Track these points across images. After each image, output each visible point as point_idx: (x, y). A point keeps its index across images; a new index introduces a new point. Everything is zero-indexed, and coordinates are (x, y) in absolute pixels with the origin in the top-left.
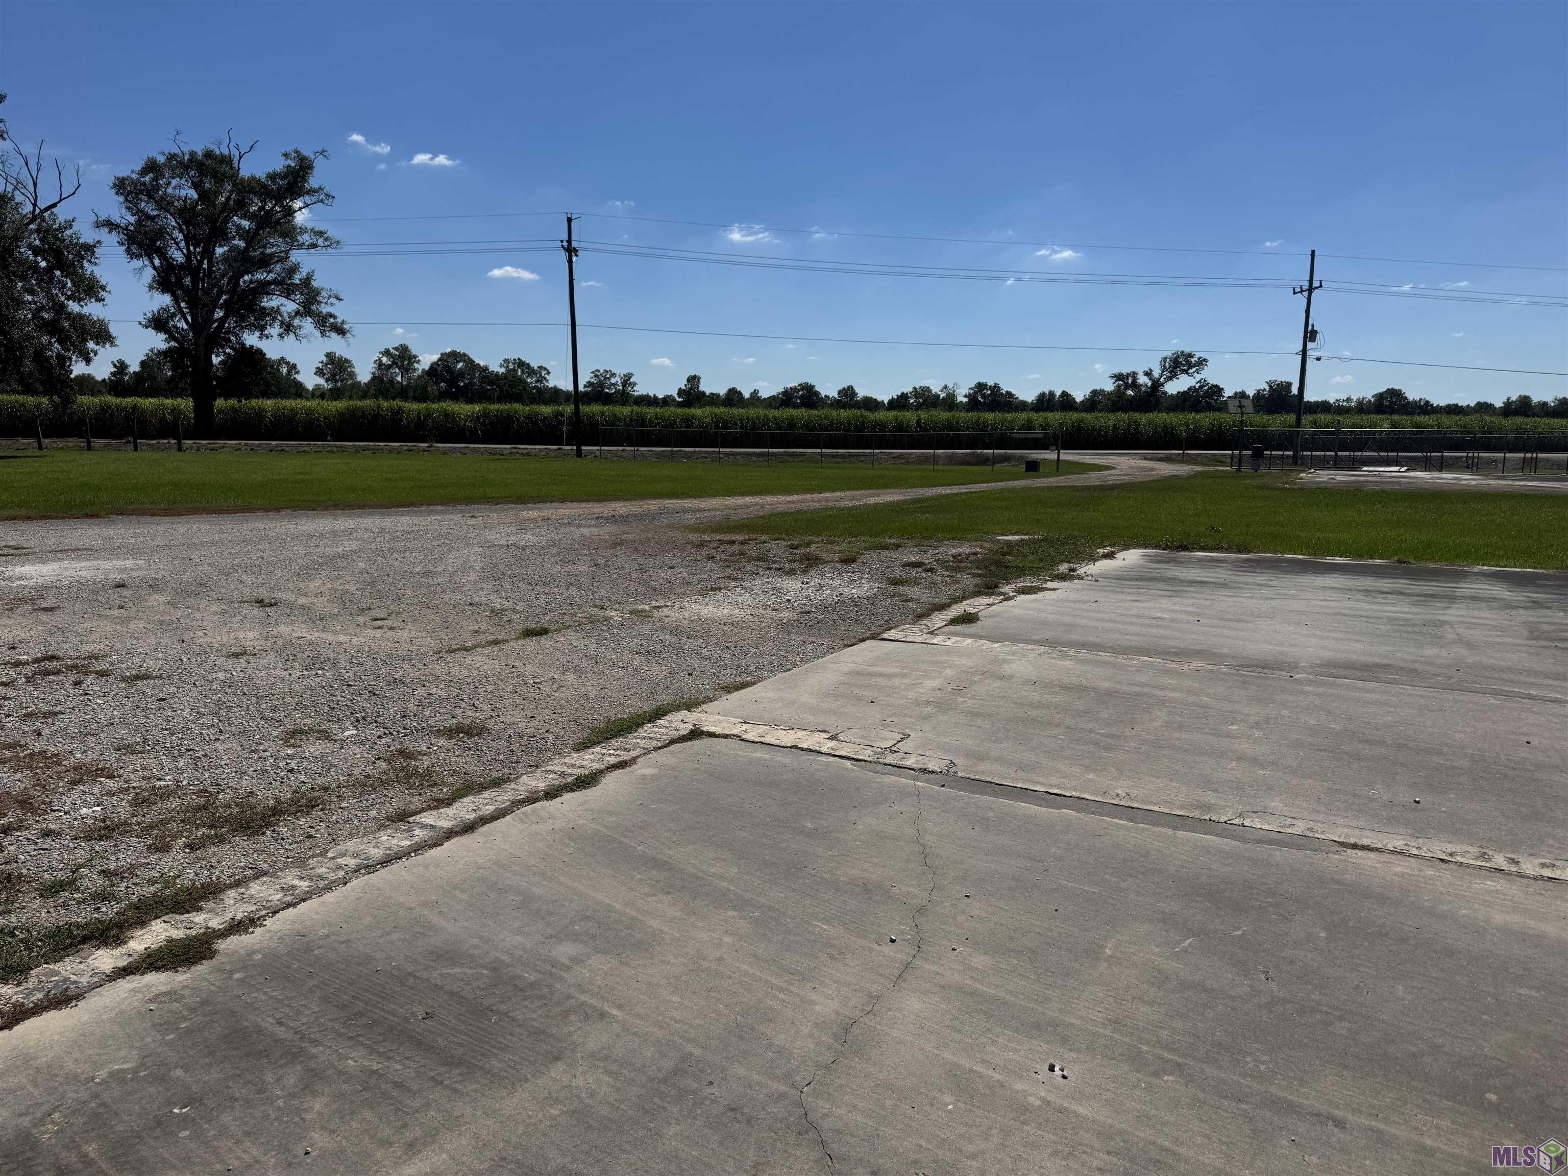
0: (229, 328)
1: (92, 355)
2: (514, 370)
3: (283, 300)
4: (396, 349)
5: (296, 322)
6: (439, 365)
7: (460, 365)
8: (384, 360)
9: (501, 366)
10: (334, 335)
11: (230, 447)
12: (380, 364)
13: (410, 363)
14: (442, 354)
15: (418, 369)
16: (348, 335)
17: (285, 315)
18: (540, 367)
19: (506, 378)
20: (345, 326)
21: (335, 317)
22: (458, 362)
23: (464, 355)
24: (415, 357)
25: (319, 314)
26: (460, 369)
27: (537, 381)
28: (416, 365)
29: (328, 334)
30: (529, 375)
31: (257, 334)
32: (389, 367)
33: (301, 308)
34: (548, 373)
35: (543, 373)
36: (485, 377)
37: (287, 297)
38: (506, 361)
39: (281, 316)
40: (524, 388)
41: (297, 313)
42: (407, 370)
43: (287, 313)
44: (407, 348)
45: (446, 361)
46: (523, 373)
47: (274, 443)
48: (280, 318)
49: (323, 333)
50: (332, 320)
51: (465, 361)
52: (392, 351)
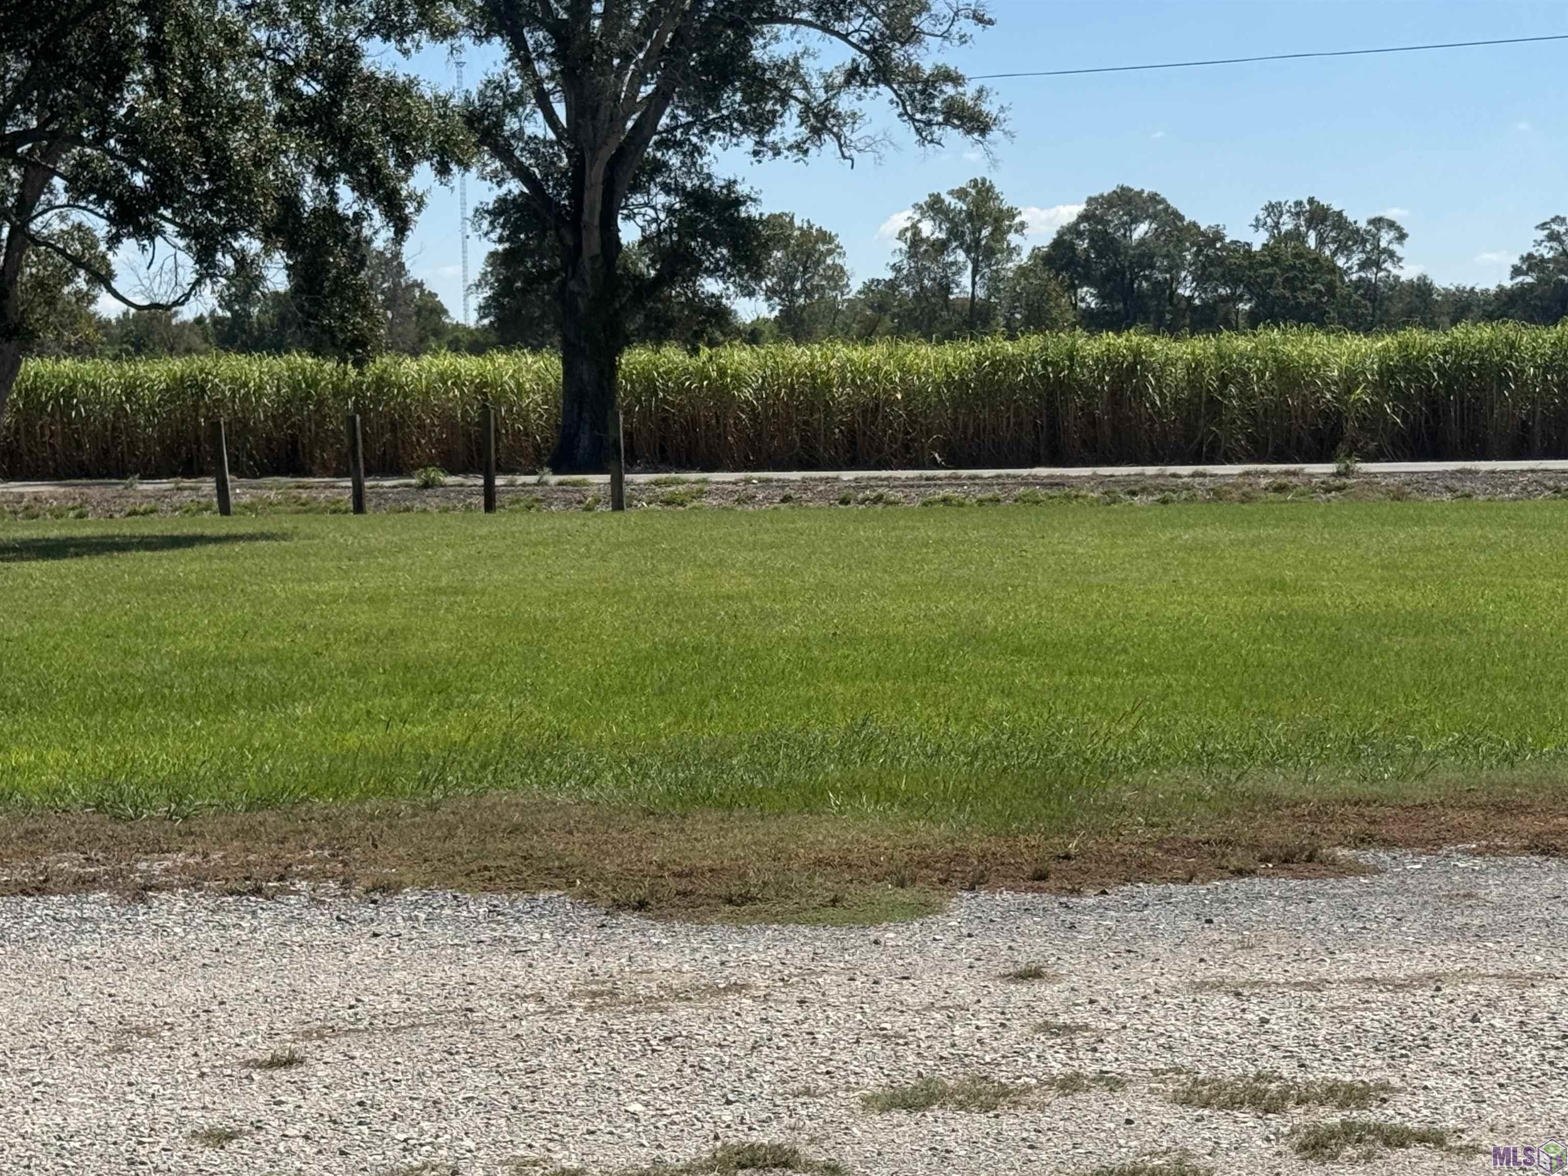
0: (671, 130)
1: (410, 209)
2: (1296, 236)
3: (813, 37)
4: (961, 194)
5: (845, 103)
6: (1080, 235)
7: (1142, 230)
8: (927, 228)
9: (1257, 225)
10: (952, 136)
11: (721, 491)
12: (916, 241)
13: (999, 233)
14: (1090, 201)
15: (1017, 250)
16: (994, 134)
17: (816, 82)
18: (1377, 222)
19: (1276, 261)
20: (985, 107)
21: (956, 79)
22: (1136, 220)
23: (1154, 198)
24: (1011, 214)
25: (913, 75)
26: (1142, 241)
27: (1363, 266)
28: (1013, 239)
29: (937, 132)
30: (1343, 248)
31: (748, 142)
32: (941, 247)
33: (864, 62)
34: (1402, 237)
35: (1386, 238)
36: (1212, 261)
37: (826, 28)
38: (1273, 209)
39: (805, 87)
40: (1331, 288)
41: (852, 74)
42: (990, 252)
43: (823, 75)
44: (990, 189)
45: (1101, 220)
46: (1321, 242)
47: (847, 476)
48: (800, 94)
49: (923, 131)
50: (949, 89)
51: (1153, 217)
52: (948, 199)
